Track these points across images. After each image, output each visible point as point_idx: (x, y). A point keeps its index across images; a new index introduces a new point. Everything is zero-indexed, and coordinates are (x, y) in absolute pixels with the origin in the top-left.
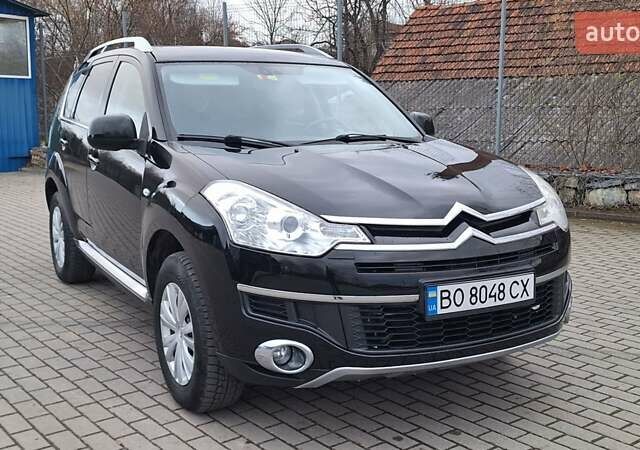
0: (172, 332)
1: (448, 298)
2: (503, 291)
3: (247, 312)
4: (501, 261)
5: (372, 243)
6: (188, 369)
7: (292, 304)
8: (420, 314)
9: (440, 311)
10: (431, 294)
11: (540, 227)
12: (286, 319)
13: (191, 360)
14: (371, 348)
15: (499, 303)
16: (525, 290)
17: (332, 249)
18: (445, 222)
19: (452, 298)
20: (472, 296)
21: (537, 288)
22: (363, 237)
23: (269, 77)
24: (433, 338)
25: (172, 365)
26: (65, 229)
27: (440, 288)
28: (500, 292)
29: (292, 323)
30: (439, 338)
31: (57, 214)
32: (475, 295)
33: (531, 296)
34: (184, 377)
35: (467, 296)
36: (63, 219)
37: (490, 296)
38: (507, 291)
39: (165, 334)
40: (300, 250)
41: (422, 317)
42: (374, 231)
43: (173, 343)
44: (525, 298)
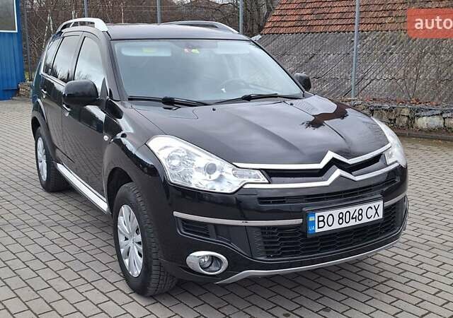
0: (126, 239)
1: (323, 221)
2: (361, 214)
3: (181, 232)
4: (360, 193)
5: (269, 183)
6: (139, 266)
7: (213, 227)
8: (303, 233)
9: (317, 230)
10: (311, 219)
11: (388, 166)
12: (208, 236)
13: (141, 260)
14: (268, 257)
15: (358, 222)
16: (377, 212)
17: (241, 187)
18: (321, 166)
19: (325, 220)
20: (340, 218)
21: (385, 210)
22: (263, 179)
23: (193, 51)
24: (312, 249)
25: (126, 261)
26: (47, 154)
27: (317, 214)
28: (359, 214)
29: (213, 240)
30: (317, 248)
31: (40, 143)
32: (342, 218)
33: (381, 217)
34: (136, 271)
35: (336, 219)
36: (45, 147)
37: (352, 218)
38: (364, 214)
39: (122, 239)
40: (218, 188)
41: (305, 234)
42: (271, 174)
43: (127, 247)
44: (377, 218)
